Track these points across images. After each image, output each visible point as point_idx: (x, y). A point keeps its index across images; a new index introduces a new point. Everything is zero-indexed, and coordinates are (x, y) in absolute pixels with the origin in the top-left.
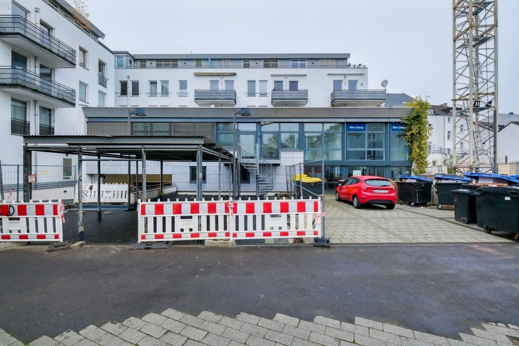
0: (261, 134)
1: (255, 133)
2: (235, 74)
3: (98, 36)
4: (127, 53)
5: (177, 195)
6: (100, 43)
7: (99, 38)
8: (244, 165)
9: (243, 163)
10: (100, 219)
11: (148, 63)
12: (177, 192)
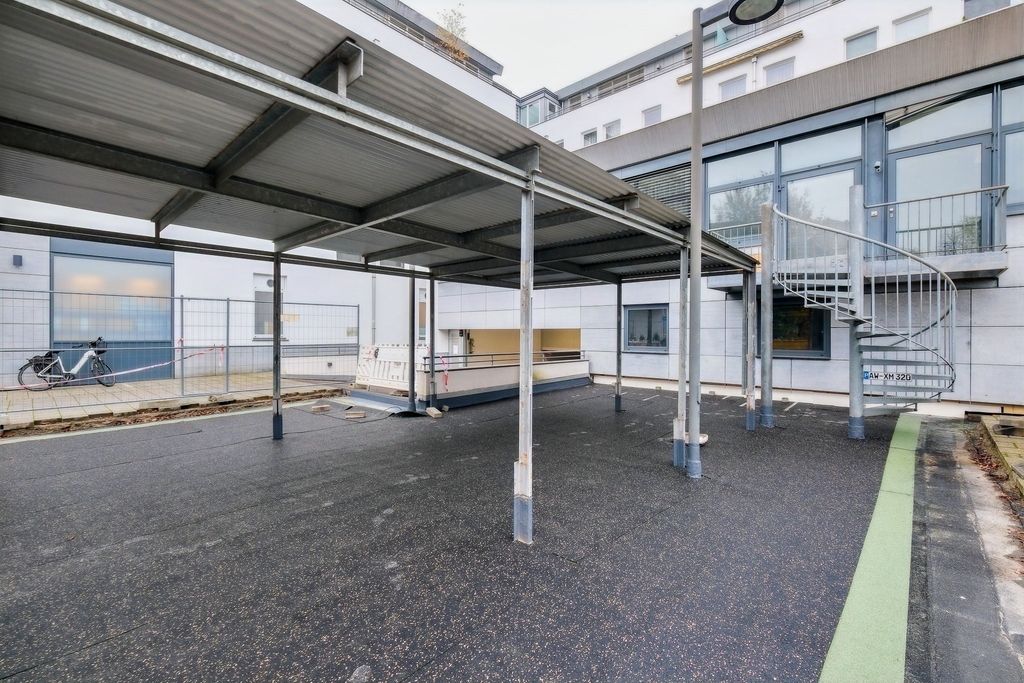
0: (886, 162)
1: (859, 164)
2: (798, 37)
3: (491, 73)
4: (545, 91)
5: (592, 383)
6: (496, 85)
7: (494, 76)
8: (785, 284)
9: (781, 276)
10: (278, 434)
11: (584, 98)
12: (593, 375)
